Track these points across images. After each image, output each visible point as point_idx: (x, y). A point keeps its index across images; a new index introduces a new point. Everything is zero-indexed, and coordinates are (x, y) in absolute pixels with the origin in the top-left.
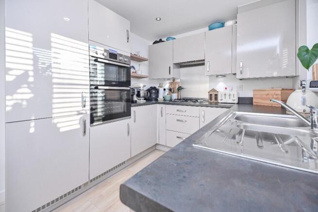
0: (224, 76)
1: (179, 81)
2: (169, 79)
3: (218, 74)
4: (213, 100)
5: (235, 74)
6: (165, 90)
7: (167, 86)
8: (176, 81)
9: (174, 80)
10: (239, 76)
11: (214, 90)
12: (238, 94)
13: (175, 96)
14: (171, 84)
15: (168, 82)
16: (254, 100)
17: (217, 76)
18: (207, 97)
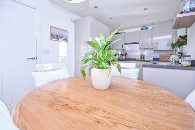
0: (147, 49)
1: (126, 51)
2: (121, 50)
3: (144, 48)
4: (142, 59)
5: (152, 48)
6: (119, 55)
7: (120, 53)
8: (124, 51)
9: (123, 50)
10: (154, 49)
11: (142, 55)
12: (153, 56)
13: (124, 58)
14: (122, 52)
15: (121, 51)
16: (160, 59)
17: (144, 49)
18: (139, 58)
